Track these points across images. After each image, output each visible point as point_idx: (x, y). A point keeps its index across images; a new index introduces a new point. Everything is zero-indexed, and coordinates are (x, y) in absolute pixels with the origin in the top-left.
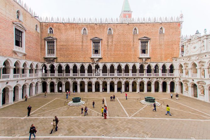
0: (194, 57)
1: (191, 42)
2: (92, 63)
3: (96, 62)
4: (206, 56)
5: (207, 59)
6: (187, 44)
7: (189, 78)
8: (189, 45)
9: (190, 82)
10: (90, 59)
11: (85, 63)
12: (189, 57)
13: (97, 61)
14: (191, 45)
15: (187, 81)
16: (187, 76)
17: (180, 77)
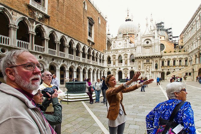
0: (121, 51)
1: (118, 39)
2: (29, 19)
3: (37, 20)
4: (128, 50)
5: (129, 52)
6: (114, 40)
7: (117, 67)
8: (116, 41)
9: (117, 70)
10: (24, 7)
11: (11, 9)
12: (117, 50)
13: (40, 19)
14: (118, 41)
15: (116, 70)
16: (114, 66)
17: (108, 67)
